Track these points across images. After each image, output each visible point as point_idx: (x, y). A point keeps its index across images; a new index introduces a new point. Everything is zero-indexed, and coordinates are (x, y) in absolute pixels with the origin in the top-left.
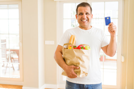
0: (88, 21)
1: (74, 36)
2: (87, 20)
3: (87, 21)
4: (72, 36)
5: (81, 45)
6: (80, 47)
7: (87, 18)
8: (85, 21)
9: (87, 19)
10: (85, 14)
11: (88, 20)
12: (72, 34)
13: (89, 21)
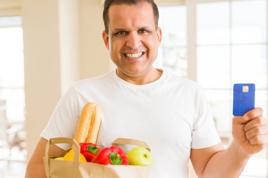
0: (148, 56)
1: (94, 105)
2: (143, 53)
3: (145, 55)
4: (87, 105)
5: (112, 148)
6: (107, 153)
7: (145, 45)
8: (135, 55)
9: (144, 50)
10: (135, 33)
11: (147, 52)
12: (90, 100)
13: (150, 55)
